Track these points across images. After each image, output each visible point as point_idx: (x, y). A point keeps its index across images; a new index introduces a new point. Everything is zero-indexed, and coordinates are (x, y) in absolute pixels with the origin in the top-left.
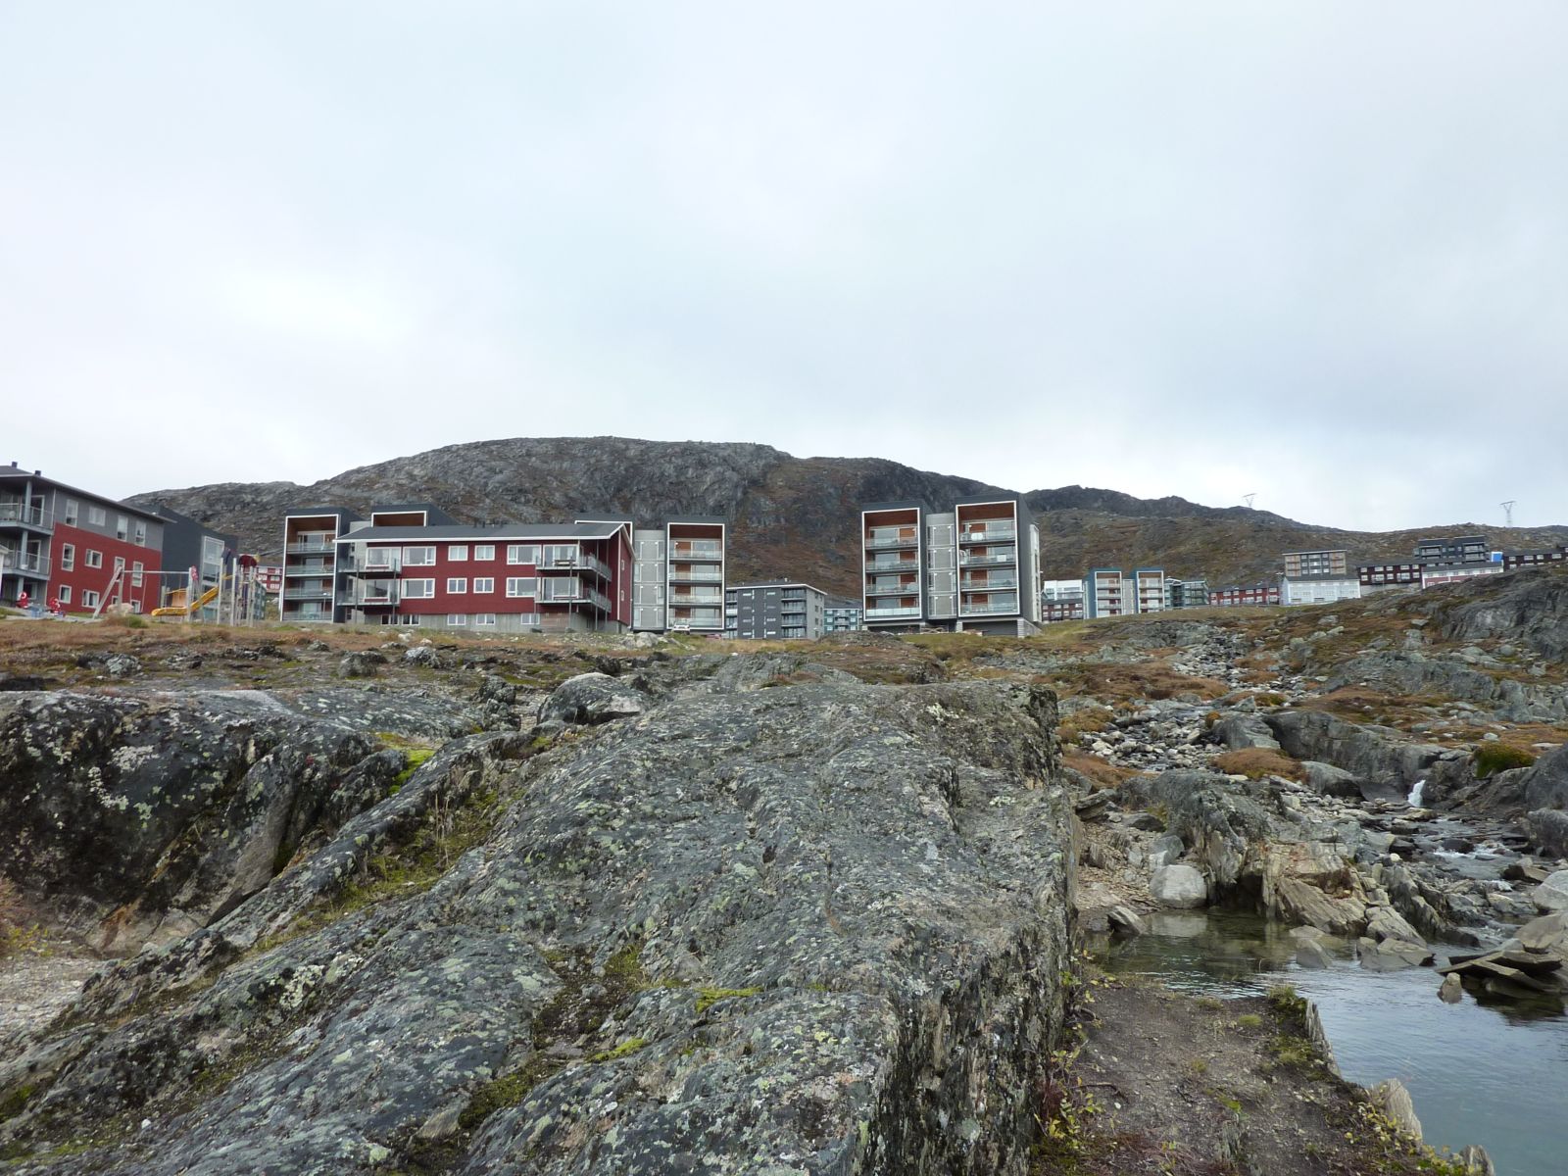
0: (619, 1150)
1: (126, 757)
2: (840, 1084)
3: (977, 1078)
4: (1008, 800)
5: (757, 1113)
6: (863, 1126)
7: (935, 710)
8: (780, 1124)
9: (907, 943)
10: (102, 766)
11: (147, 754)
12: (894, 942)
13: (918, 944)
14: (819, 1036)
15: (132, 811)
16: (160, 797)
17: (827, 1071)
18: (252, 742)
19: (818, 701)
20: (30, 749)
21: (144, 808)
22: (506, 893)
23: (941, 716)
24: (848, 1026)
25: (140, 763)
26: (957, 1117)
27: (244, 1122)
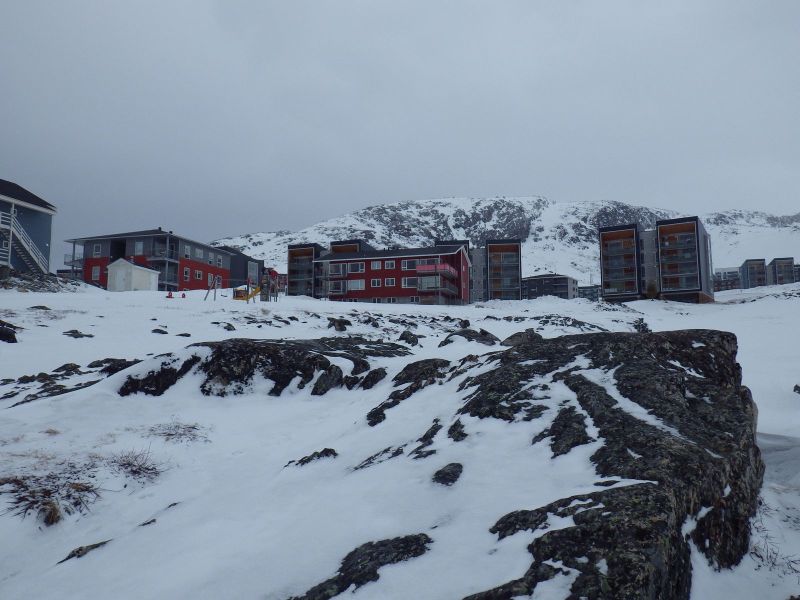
2: (652, 522)
4: (714, 394)
5: (614, 531)
6: (667, 540)
7: (667, 345)
8: (625, 536)
9: (672, 461)
12: (665, 461)
13: (677, 463)
17: (644, 515)
19: (602, 342)
20: (224, 368)
23: (670, 348)
24: (650, 497)
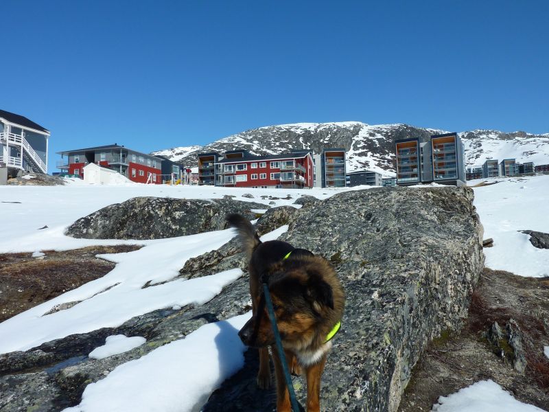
0: (347, 287)
1: (177, 214)
2: (410, 274)
3: (450, 287)
5: (386, 279)
7: (430, 194)
8: (393, 281)
10: (171, 217)
11: (183, 213)
13: (430, 249)
14: (402, 265)
15: (180, 229)
16: (188, 226)
18: (212, 210)
20: (151, 212)
21: (183, 228)
22: (298, 240)
23: (432, 196)
25: (181, 216)
26: (445, 296)
27: (238, 288)
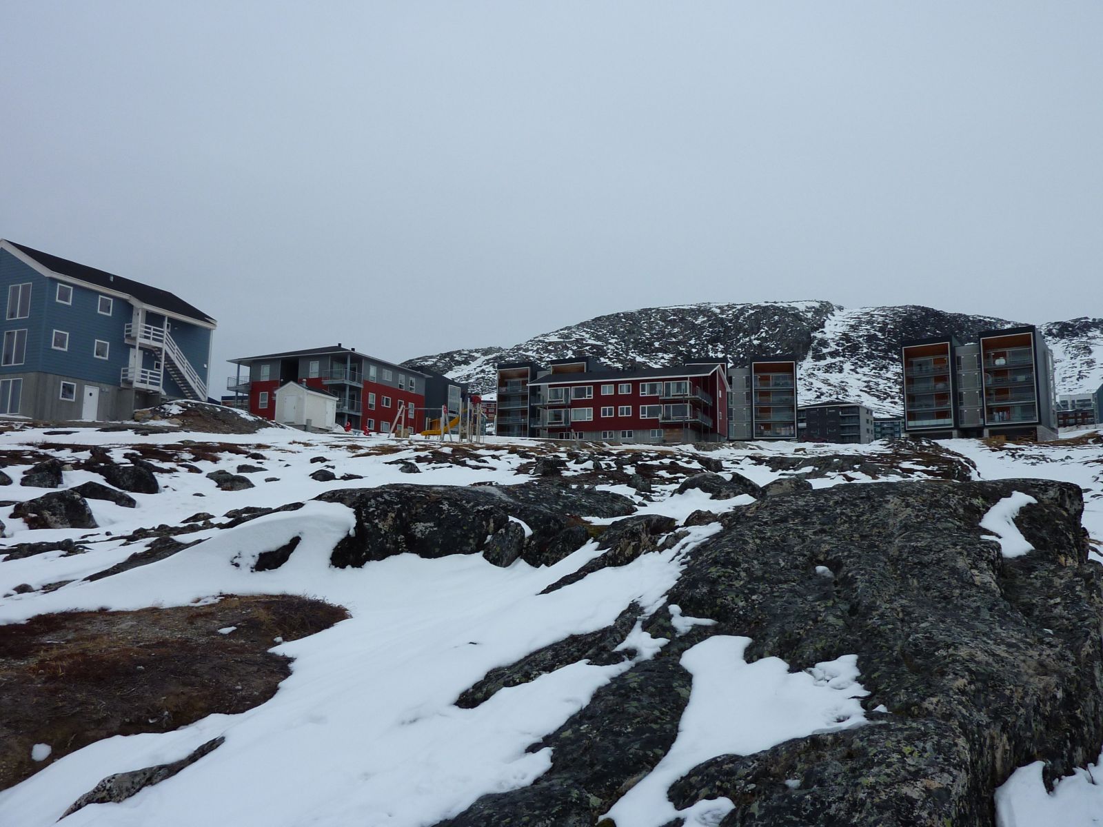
0: (761, 818)
1: (420, 528)
2: (927, 790)
4: (1045, 574)
5: (863, 803)
6: (947, 822)
7: (978, 502)
8: (881, 813)
10: (404, 534)
11: (431, 527)
12: (961, 682)
13: (979, 685)
14: (906, 750)
17: (917, 775)
18: (492, 521)
19: (883, 495)
22: (664, 629)
23: (983, 507)
24: (929, 744)
25: (427, 533)
